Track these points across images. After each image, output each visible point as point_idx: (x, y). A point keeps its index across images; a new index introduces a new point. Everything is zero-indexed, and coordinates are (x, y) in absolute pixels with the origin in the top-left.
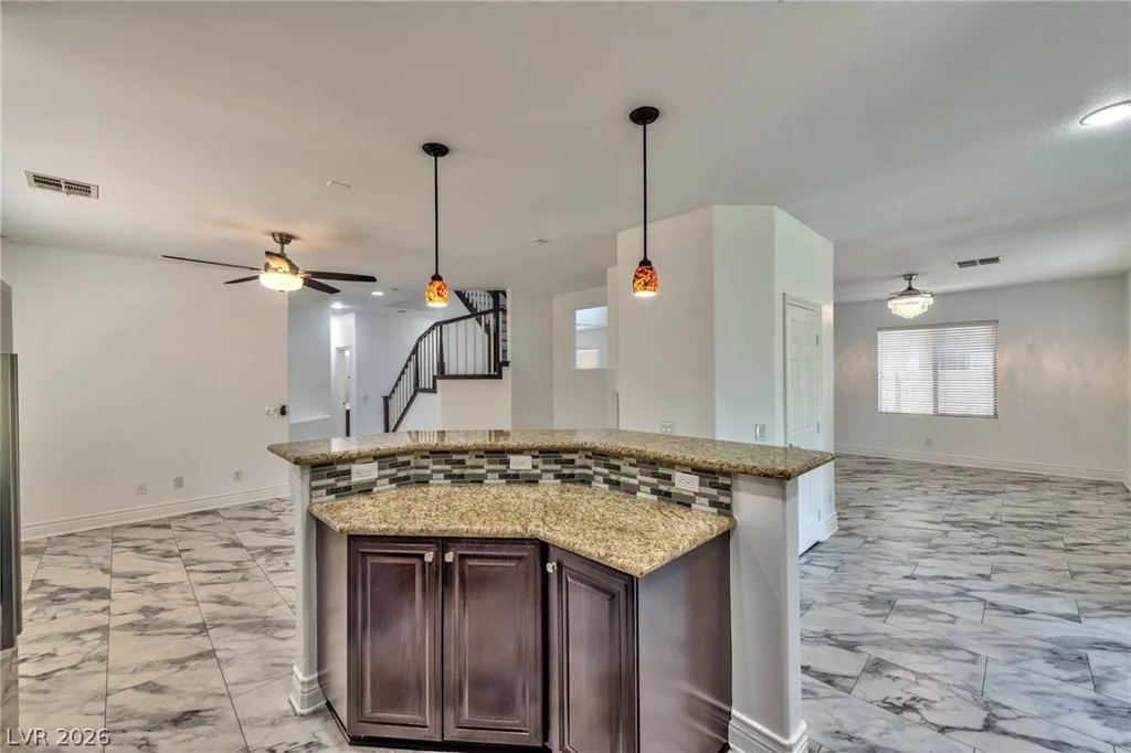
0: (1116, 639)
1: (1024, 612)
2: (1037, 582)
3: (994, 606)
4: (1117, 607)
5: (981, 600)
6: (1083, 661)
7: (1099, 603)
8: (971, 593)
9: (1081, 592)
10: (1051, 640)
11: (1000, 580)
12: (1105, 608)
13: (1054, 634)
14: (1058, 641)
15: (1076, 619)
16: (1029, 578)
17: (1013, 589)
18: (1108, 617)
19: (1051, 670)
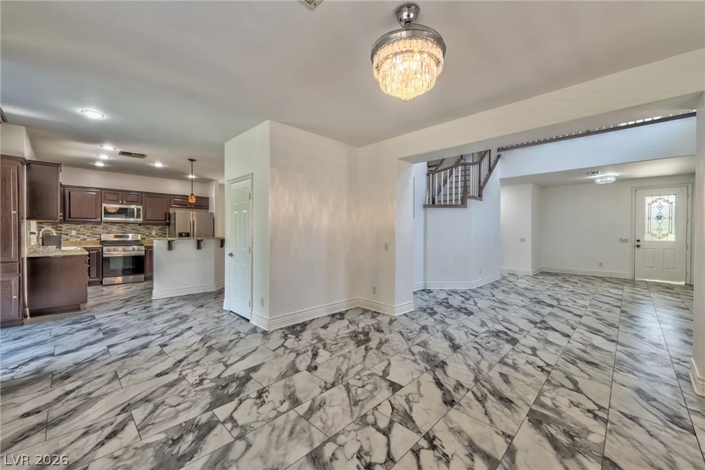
0: (92, 346)
1: (133, 339)
2: (136, 358)
3: (146, 335)
4: (87, 364)
5: (153, 335)
6: (104, 334)
7: (98, 361)
8: (160, 335)
9: (109, 363)
10: (118, 334)
11: (154, 349)
12: (94, 360)
13: (117, 337)
14: (115, 335)
15: (109, 347)
16: (141, 357)
17: (145, 346)
18: (93, 356)
19: (115, 327)
